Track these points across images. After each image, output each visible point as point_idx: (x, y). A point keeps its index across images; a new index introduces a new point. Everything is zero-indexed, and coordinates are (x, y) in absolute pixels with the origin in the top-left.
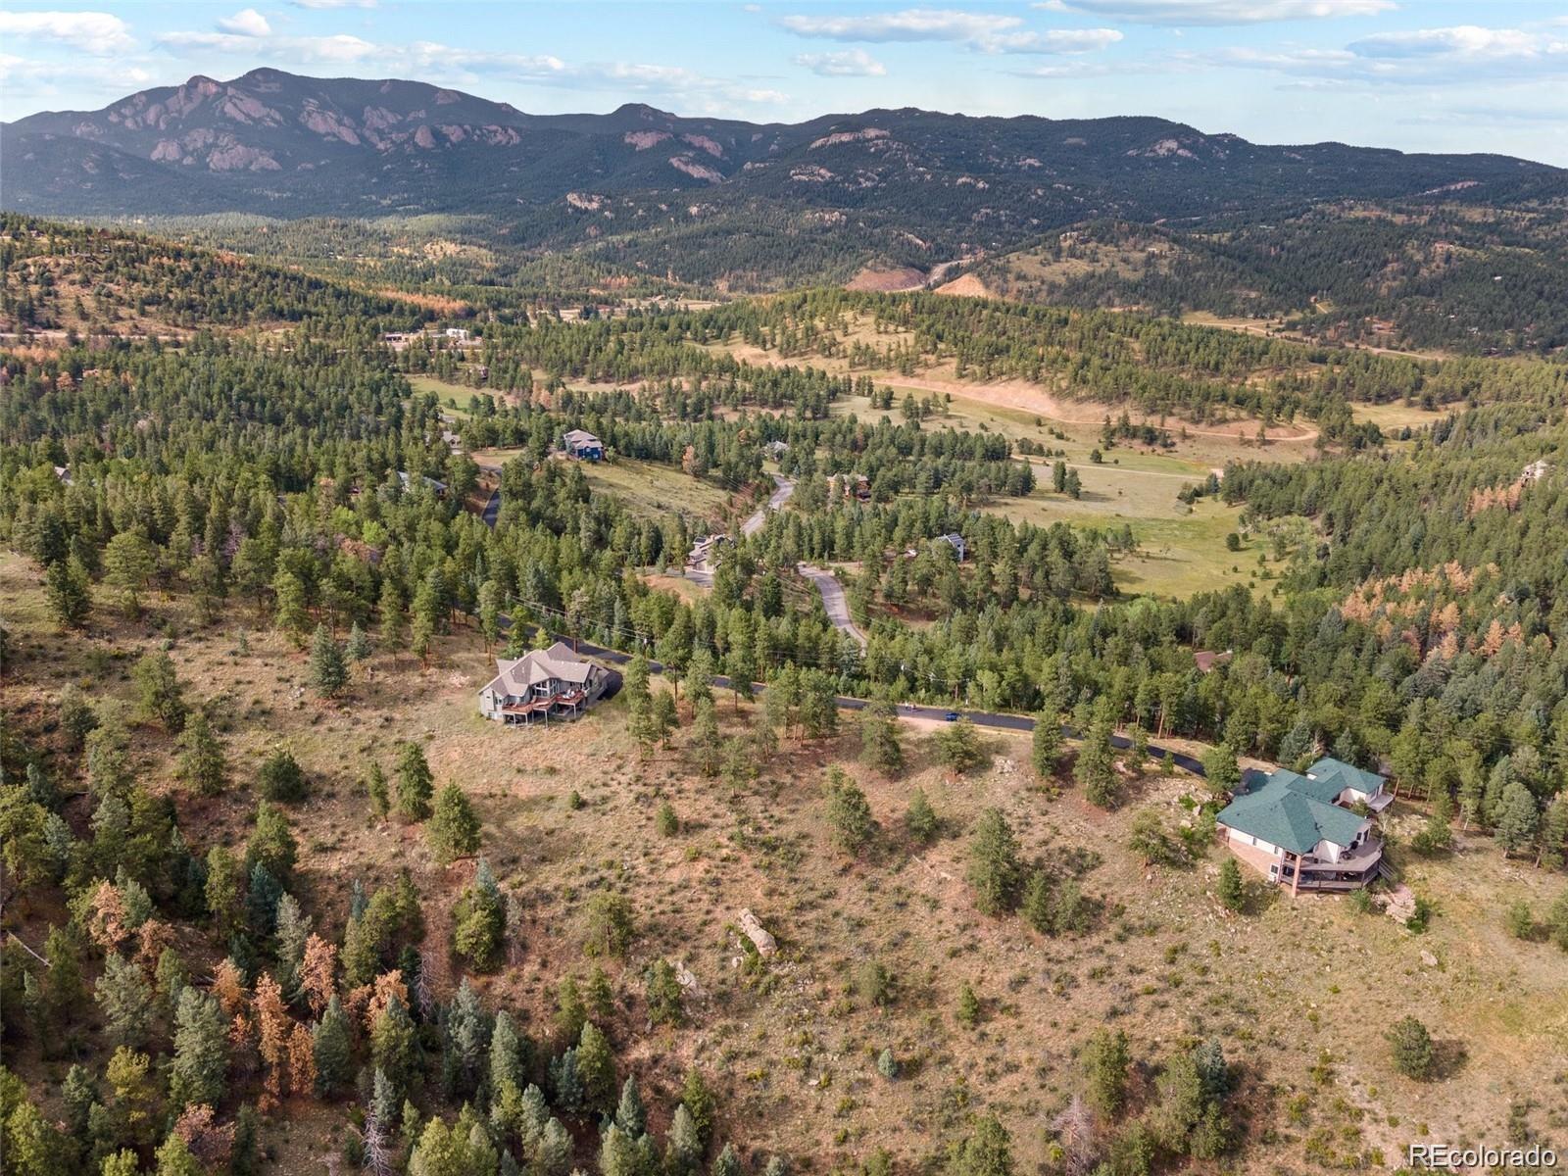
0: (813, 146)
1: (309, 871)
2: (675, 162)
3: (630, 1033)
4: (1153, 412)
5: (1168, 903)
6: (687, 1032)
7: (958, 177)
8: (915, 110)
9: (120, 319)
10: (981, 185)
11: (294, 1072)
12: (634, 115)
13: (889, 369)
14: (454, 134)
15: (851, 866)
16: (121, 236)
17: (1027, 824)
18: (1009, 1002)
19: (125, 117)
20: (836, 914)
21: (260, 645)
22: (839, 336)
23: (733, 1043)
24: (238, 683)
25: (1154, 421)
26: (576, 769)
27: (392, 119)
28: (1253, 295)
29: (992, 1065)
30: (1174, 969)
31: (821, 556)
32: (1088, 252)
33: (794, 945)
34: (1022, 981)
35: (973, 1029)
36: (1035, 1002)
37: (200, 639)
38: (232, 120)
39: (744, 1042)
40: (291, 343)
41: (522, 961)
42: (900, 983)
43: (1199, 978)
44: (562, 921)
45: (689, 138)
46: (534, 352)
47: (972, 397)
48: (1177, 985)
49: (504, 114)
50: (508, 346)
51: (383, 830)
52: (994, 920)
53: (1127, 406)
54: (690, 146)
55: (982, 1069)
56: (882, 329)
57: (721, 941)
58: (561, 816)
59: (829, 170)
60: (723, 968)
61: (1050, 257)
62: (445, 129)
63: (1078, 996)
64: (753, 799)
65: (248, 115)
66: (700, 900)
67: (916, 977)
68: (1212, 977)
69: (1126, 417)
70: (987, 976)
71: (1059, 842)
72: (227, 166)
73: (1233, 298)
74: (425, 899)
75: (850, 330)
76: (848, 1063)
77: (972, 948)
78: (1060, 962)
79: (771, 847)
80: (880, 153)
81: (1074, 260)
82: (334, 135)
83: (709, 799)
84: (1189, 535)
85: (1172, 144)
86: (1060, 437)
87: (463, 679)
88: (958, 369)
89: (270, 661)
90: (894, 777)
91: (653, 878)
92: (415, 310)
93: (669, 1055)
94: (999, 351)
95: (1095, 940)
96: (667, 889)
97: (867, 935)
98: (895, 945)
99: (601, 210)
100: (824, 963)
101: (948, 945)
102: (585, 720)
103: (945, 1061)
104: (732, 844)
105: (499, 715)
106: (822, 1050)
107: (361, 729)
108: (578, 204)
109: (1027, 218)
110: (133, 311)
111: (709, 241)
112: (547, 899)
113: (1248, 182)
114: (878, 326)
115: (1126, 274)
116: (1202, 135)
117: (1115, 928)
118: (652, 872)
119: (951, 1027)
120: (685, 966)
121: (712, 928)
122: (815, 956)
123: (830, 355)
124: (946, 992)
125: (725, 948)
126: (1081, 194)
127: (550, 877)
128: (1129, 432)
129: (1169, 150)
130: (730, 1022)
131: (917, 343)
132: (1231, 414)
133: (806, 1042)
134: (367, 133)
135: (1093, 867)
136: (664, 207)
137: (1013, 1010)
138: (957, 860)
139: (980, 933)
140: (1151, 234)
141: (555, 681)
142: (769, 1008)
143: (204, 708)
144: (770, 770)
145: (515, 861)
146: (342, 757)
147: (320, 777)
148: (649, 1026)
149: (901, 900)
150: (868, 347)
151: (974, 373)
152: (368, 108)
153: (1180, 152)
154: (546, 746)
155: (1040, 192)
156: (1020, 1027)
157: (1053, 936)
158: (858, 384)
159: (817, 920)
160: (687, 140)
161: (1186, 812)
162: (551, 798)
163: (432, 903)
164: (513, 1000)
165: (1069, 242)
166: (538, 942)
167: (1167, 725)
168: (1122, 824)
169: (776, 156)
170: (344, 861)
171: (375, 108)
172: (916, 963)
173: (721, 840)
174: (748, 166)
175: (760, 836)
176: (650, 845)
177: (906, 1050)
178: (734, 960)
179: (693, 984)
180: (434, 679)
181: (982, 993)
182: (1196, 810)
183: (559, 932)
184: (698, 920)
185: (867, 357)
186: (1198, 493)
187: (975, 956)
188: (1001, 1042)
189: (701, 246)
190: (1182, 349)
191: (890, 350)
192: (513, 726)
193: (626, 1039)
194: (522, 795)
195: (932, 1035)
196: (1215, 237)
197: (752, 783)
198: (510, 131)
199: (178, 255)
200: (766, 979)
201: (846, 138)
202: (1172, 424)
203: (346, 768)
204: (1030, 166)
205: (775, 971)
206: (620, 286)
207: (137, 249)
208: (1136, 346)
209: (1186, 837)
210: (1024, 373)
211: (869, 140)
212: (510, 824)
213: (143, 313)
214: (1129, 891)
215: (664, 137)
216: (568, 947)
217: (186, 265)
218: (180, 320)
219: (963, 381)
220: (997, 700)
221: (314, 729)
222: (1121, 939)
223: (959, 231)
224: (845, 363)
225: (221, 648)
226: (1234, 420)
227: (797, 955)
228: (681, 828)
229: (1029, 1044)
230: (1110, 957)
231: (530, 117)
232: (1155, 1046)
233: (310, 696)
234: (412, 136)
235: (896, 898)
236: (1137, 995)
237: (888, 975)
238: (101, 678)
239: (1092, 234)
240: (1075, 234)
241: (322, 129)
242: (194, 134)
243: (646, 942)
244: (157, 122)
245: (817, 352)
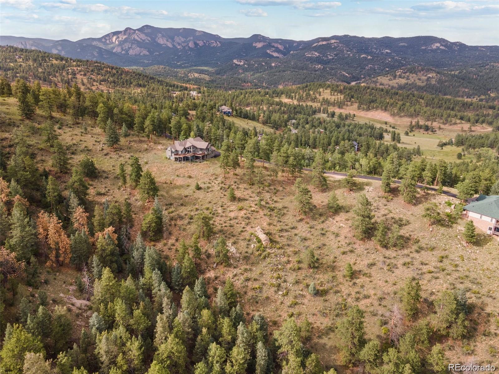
0: (313, 46)
1: (94, 201)
2: (268, 51)
3: (207, 267)
4: (428, 120)
5: (439, 240)
6: (230, 269)
7: (361, 55)
8: (348, 35)
9: (94, 85)
10: (369, 57)
11: (61, 252)
12: (256, 38)
13: (334, 106)
14: (201, 43)
15: (303, 219)
16: (97, 62)
17: (378, 209)
18: (367, 272)
19: (107, 40)
20: (296, 235)
21: (92, 131)
22: (318, 96)
23: (248, 275)
24: (81, 141)
25: (429, 123)
26: (199, 177)
27: (183, 40)
28: (466, 90)
29: (358, 295)
30: (442, 264)
31: (305, 145)
32: (406, 76)
33: (277, 242)
34: (373, 265)
35: (351, 281)
36: (378, 273)
37: (71, 127)
38: (137, 40)
39: (253, 275)
40: (142, 92)
41: (168, 238)
42: (321, 261)
43: (454, 269)
44: (186, 226)
45: (273, 44)
46: (217, 98)
47: (363, 115)
48: (443, 270)
49: (216, 38)
50: (209, 96)
51: (124, 190)
52: (362, 242)
53: (419, 118)
54: (273, 47)
55: (353, 296)
56: (332, 94)
57: (248, 238)
58: (191, 192)
59: (318, 53)
60: (247, 248)
61: (392, 78)
62: (198, 42)
63: (397, 272)
64: (266, 194)
65: (141, 39)
66: (241, 223)
67: (327, 260)
68: (459, 269)
69: (418, 122)
70: (358, 262)
71: (391, 215)
72: (134, 54)
73: (459, 91)
74: (135, 214)
75: (321, 94)
76: (296, 287)
77: (351, 251)
78: (390, 258)
79: (272, 210)
80: (335, 48)
81: (401, 79)
82: (165, 44)
83: (249, 191)
84: (442, 155)
85: (438, 45)
86: (393, 128)
87: (162, 147)
88: (358, 106)
89: (94, 136)
90: (324, 191)
91: (224, 215)
92: (181, 87)
93: (222, 276)
94: (373, 101)
95: (406, 251)
96: (229, 219)
97: (307, 243)
98: (320, 248)
99: (244, 65)
100: (290, 250)
101: (342, 250)
102: (205, 162)
103: (337, 292)
104: (256, 207)
105: (173, 158)
106: (285, 281)
107: (122, 158)
108: (237, 63)
109: (385, 68)
110: (98, 83)
111: (277, 74)
112: (181, 218)
113: (465, 57)
114: (331, 93)
115: (419, 83)
116: (449, 42)
117: (415, 247)
118: (223, 212)
119: (341, 280)
120: (232, 245)
121: (245, 233)
122: (286, 248)
123: (314, 102)
124: (340, 267)
125: (249, 241)
126: (404, 60)
127: (183, 211)
128: (419, 127)
129: (437, 47)
130: (248, 267)
131: (344, 98)
132: (458, 121)
133: (279, 278)
134: (175, 44)
135: (406, 225)
136: (264, 64)
137: (368, 275)
138: (348, 220)
139: (356, 246)
140: (429, 71)
141: (194, 147)
142: (265, 264)
143: (67, 147)
144: (275, 185)
145: (171, 204)
146: (113, 166)
147: (104, 172)
148: (215, 265)
149: (323, 232)
150: (327, 99)
151: (364, 108)
152: (176, 37)
153: (441, 47)
154: (189, 169)
155: (390, 60)
156: (371, 282)
157: (387, 249)
158: (323, 110)
159: (288, 235)
160: (272, 45)
161: (448, 207)
162: (188, 186)
163: (138, 216)
164: (163, 252)
165: (399, 73)
166: (175, 232)
167: (439, 179)
168: (420, 209)
169: (301, 49)
170: (107, 199)
171: (178, 36)
172: (328, 255)
173: (252, 205)
174: (292, 52)
175: (268, 205)
176: (224, 204)
177: (321, 286)
178: (252, 245)
179: (234, 252)
180: (152, 146)
181: (355, 268)
182: (453, 207)
183: (184, 230)
184: (240, 230)
185: (327, 102)
186: (445, 144)
187: (353, 254)
188: (362, 286)
189: (275, 75)
190: (440, 102)
191: (335, 100)
192: (178, 162)
193: (205, 269)
194: (178, 184)
195: (332, 282)
196: (453, 73)
197: (267, 188)
198: (218, 42)
199: (112, 68)
200: (265, 253)
201: (324, 43)
202: (435, 124)
203: (114, 170)
204: (387, 52)
205: (268, 251)
206: (248, 86)
207: (101, 66)
208: (423, 101)
209: (448, 216)
210: (382, 108)
211: (332, 44)
212: (172, 193)
213: (100, 84)
214: (422, 234)
215: (265, 44)
216: (187, 235)
217: (114, 71)
218: (111, 86)
219: (360, 111)
220: (368, 169)
221: (105, 157)
222: (417, 252)
223: (361, 72)
224: (319, 104)
225: (77, 131)
226: (459, 123)
227: (278, 246)
228: (237, 199)
229: (375, 288)
230: (412, 258)
231: (224, 39)
232: (432, 294)
233: (105, 147)
234: (188, 44)
235: (321, 232)
236: (424, 273)
237: (316, 258)
238: (33, 134)
239: (408, 71)
240: (402, 71)
241: (162, 42)
242: (126, 44)
243: (218, 236)
244: (115, 41)
245: (310, 101)
